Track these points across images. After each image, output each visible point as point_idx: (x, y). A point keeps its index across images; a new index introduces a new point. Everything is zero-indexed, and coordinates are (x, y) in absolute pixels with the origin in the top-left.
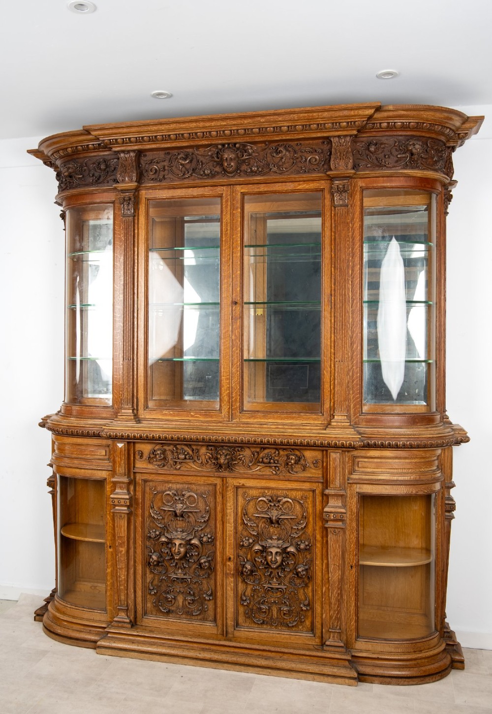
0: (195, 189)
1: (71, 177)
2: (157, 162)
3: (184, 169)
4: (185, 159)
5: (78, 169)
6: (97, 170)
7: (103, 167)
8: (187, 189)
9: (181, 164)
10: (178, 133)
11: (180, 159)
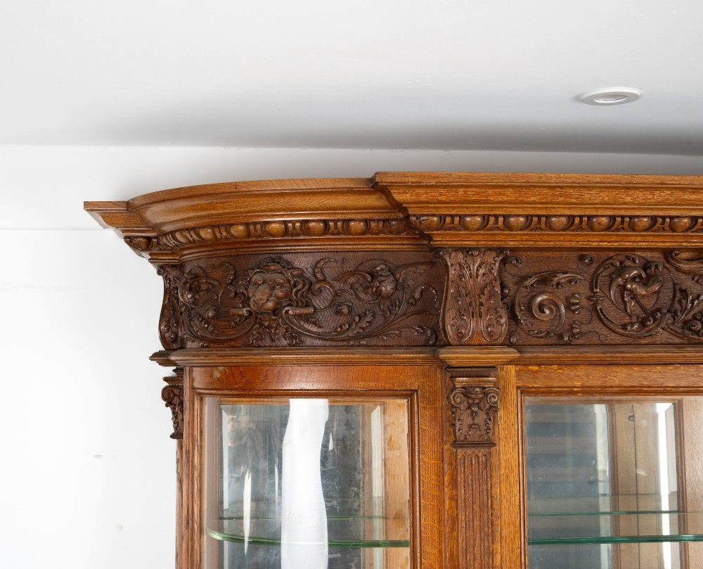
0: (671, 367)
1: (275, 311)
2: (558, 284)
3: (638, 311)
4: (645, 283)
5: (300, 286)
6: (362, 295)
7: (387, 288)
8: (647, 368)
9: (634, 296)
10: (661, 213)
11: (633, 279)
